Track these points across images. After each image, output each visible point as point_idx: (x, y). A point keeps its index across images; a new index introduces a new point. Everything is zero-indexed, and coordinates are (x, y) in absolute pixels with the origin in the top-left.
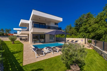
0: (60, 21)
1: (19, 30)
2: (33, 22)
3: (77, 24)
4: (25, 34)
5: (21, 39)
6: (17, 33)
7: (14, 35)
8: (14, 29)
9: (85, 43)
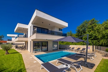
0: (65, 26)
1: (14, 37)
2: (34, 26)
3: (79, 31)
4: (22, 41)
5: (17, 47)
6: (11, 40)
7: (8, 42)
8: (8, 35)
9: (93, 51)
